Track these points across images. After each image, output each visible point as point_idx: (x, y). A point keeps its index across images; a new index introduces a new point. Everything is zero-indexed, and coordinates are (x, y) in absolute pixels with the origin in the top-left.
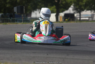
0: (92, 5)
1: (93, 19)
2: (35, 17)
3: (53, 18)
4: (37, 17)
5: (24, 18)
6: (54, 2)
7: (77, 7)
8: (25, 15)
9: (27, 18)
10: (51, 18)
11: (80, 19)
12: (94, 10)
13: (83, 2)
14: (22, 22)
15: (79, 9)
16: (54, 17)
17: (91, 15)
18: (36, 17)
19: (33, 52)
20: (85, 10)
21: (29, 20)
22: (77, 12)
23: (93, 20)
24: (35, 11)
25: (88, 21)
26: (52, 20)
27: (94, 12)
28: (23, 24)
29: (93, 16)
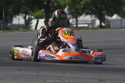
1: (93, 26)
2: (18, 24)
4: (20, 24)
5: (3, 24)
6: (42, 4)
7: (73, 11)
8: (4, 21)
9: (7, 25)
11: (77, 26)
12: (95, 14)
13: (81, 5)
15: (76, 14)
17: (91, 21)
20: (84, 15)
21: (10, 28)
22: (73, 17)
23: (93, 28)
24: (18, 17)
25: (87, 29)
27: (95, 17)
28: (3, 33)
29: (93, 22)
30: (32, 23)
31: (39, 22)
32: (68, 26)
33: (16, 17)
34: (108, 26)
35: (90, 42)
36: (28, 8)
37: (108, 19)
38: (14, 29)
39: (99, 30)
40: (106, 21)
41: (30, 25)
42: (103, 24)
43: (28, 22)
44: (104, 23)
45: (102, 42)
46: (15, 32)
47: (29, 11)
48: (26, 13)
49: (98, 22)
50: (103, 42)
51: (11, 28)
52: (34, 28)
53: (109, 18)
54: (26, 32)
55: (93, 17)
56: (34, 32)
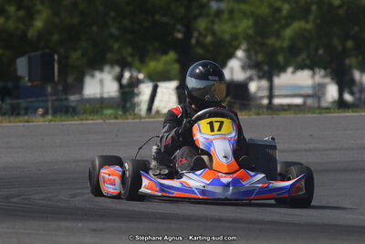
0: (317, 50)
1: (319, 102)
2: (98, 96)
3: (166, 98)
4: (106, 96)
5: (54, 98)
7: (260, 57)
8: (60, 88)
9: (67, 99)
10: (162, 101)
11: (270, 103)
12: (325, 68)
14: (47, 113)
15: (268, 66)
16: (170, 94)
17: (314, 87)
18: (102, 93)
19: (94, 230)
20: (290, 70)
21: (75, 108)
22: (261, 74)
23: (320, 108)
24: (98, 75)
25: (300, 111)
26: (165, 107)
27: (325, 76)
28: (52, 123)
29: (319, 91)
30: (138, 94)
31: (159, 90)
32: (246, 102)
34: (362, 104)
35: (306, 150)
36: (129, 50)
37: (361, 84)
38: (85, 112)
39: (335, 115)
40: (355, 89)
41: (136, 99)
42: (348, 97)
43: (128, 92)
44: (352, 93)
45: (341, 149)
46: (87, 120)
47: (129, 59)
48: (124, 65)
49: (332, 92)
50: (347, 149)
51: (78, 109)
52: (144, 107)
54: (120, 121)
55: (320, 76)
56: (143, 120)
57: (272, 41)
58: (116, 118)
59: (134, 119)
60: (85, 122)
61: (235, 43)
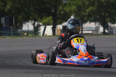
0: (96, 16)
1: (97, 32)
2: (27, 30)
3: (49, 31)
4: (29, 30)
5: (13, 30)
6: (50, 12)
7: (79, 18)
8: (15, 27)
9: (17, 31)
10: (47, 32)
11: (82, 33)
12: (99, 22)
13: (86, 12)
14: (11, 35)
18: (28, 29)
19: (26, 72)
20: (88, 22)
21: (19, 34)
24: (27, 23)
25: (91, 35)
26: (48, 34)
27: (99, 24)
28: (12, 38)
29: (97, 29)
30: (40, 30)
31: (46, 28)
33: (25, 24)
34: (111, 33)
36: (37, 15)
37: (111, 27)
38: (23, 35)
39: (102, 36)
40: (109, 28)
41: (39, 31)
42: (106, 31)
43: (36, 29)
44: (108, 30)
45: (104, 47)
46: (24, 37)
47: (37, 18)
48: (35, 20)
49: (101, 29)
51: (21, 34)
52: (42, 34)
53: (112, 25)
54: (34, 38)
55: (97, 24)
56: (41, 38)
57: (82, 13)
58: (33, 37)
59: (38, 37)
60: (23, 38)
61: (71, 14)
